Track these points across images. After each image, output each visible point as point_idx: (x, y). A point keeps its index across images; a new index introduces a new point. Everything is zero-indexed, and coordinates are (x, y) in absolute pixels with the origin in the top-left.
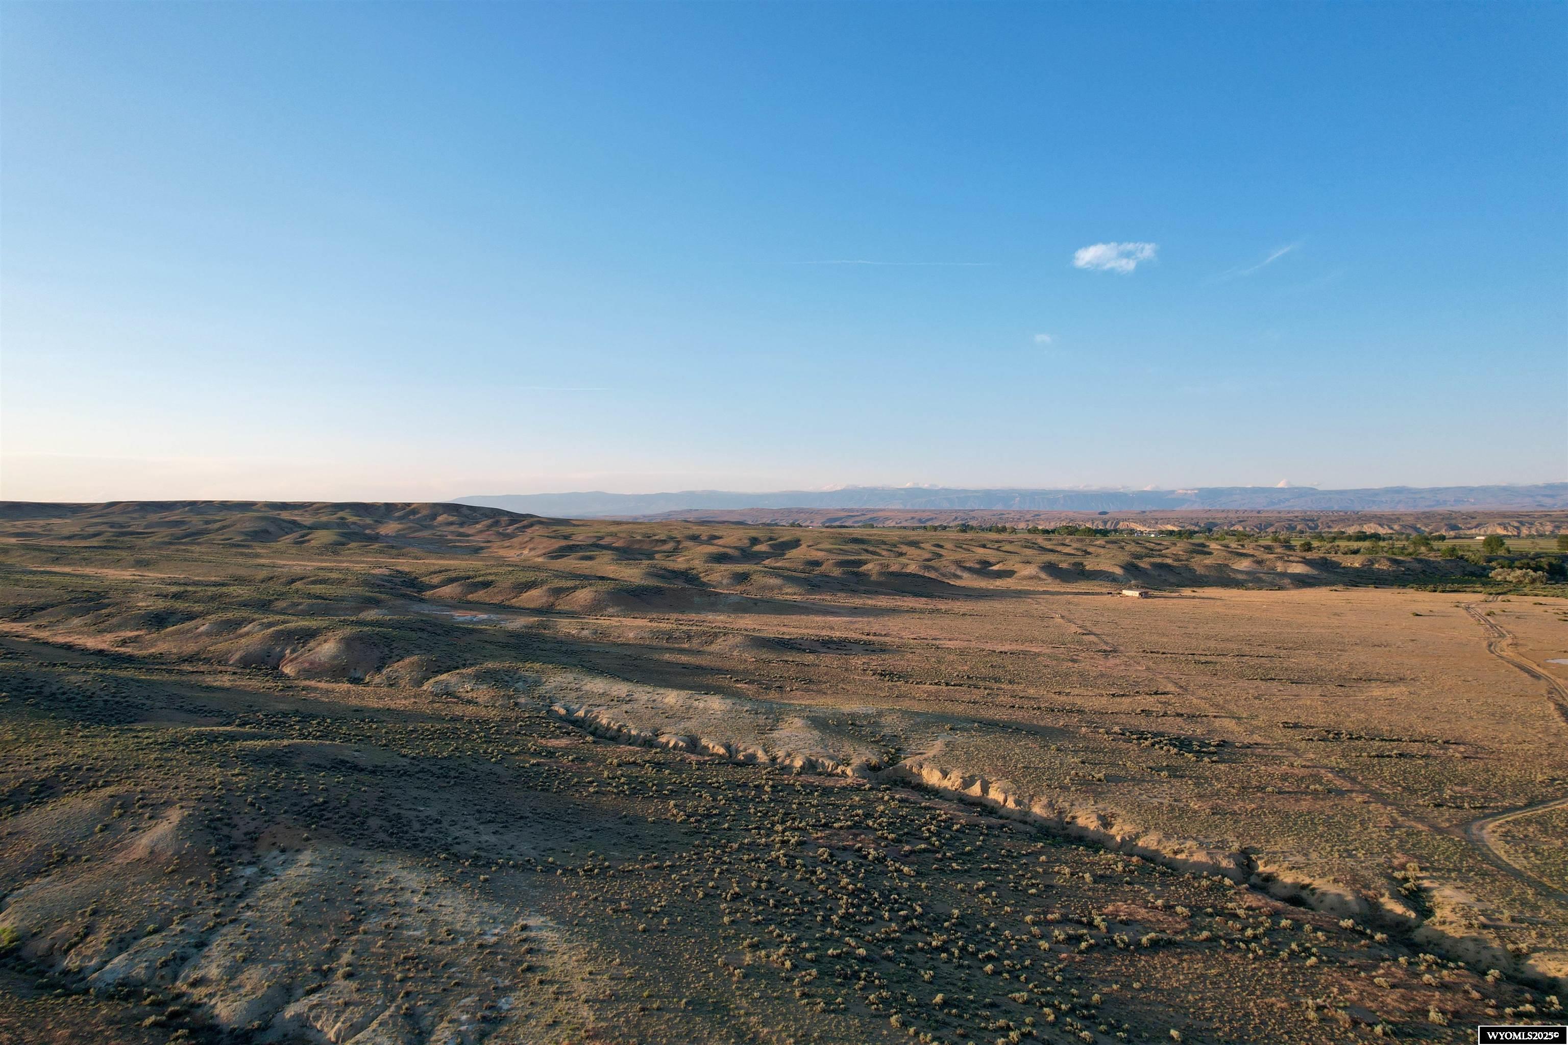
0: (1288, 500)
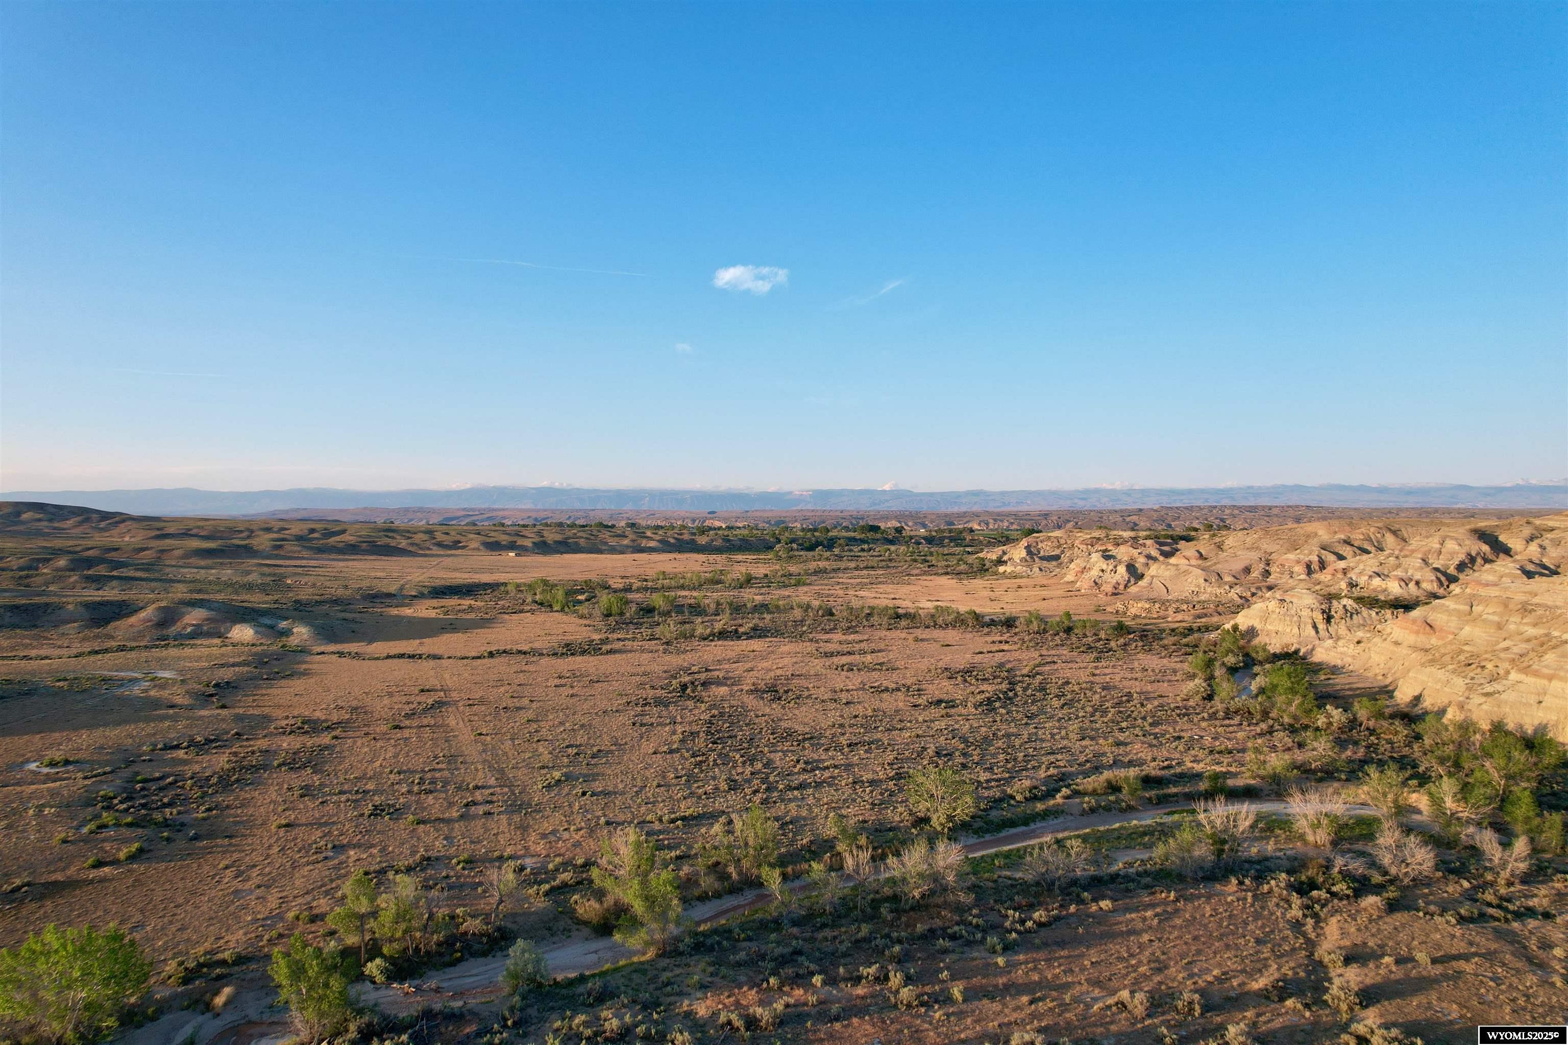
0: (887, 501)
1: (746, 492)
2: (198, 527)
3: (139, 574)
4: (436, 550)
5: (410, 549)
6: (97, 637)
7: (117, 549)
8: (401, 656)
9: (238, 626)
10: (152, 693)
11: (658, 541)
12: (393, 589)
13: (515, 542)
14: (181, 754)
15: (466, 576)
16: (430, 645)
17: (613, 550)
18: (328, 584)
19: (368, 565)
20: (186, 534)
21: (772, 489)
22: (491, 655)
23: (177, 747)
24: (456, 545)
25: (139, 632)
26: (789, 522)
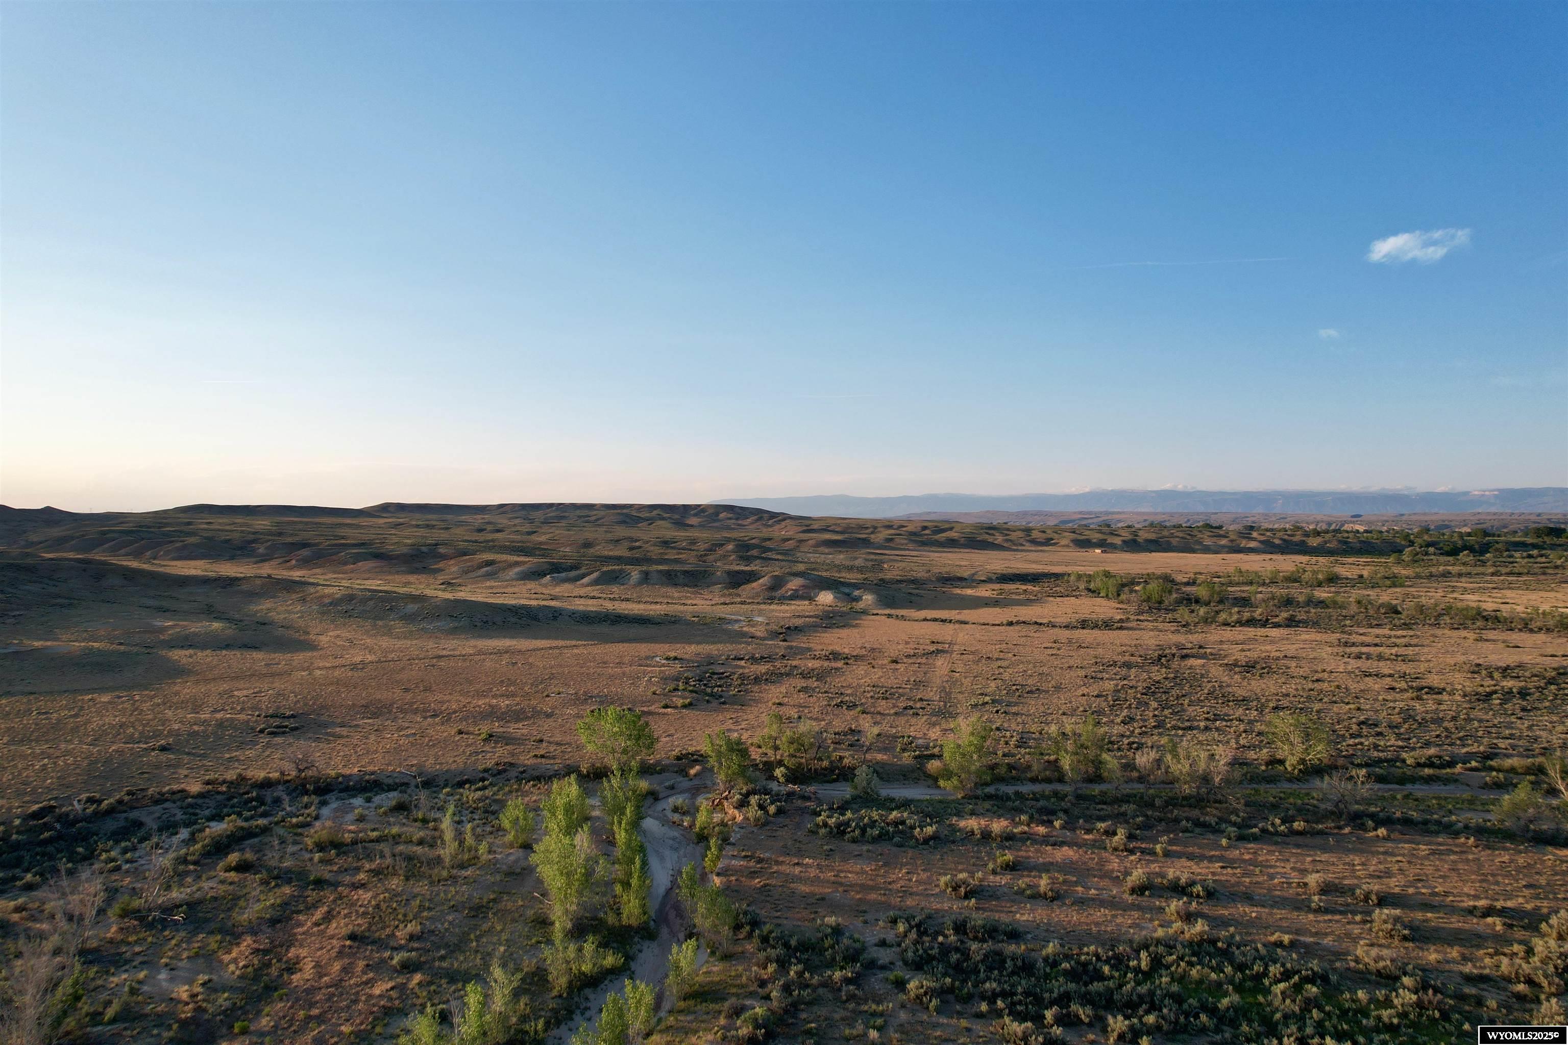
1: (1406, 493)
2: (835, 524)
3: (780, 557)
4: (1028, 546)
5: (1005, 545)
6: (730, 595)
7: (770, 539)
8: (935, 620)
9: (823, 592)
10: (744, 629)
11: (1260, 542)
12: (965, 574)
13: (1106, 540)
14: (742, 663)
15: (1041, 567)
16: (966, 615)
17: (1207, 550)
18: (915, 568)
19: (960, 556)
20: (825, 530)
21: (1441, 489)
22: (1010, 624)
23: (742, 659)
24: (1048, 542)
25: (757, 593)
26: (1456, 526)
